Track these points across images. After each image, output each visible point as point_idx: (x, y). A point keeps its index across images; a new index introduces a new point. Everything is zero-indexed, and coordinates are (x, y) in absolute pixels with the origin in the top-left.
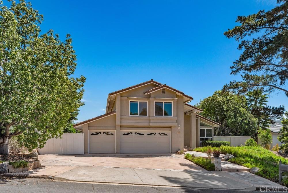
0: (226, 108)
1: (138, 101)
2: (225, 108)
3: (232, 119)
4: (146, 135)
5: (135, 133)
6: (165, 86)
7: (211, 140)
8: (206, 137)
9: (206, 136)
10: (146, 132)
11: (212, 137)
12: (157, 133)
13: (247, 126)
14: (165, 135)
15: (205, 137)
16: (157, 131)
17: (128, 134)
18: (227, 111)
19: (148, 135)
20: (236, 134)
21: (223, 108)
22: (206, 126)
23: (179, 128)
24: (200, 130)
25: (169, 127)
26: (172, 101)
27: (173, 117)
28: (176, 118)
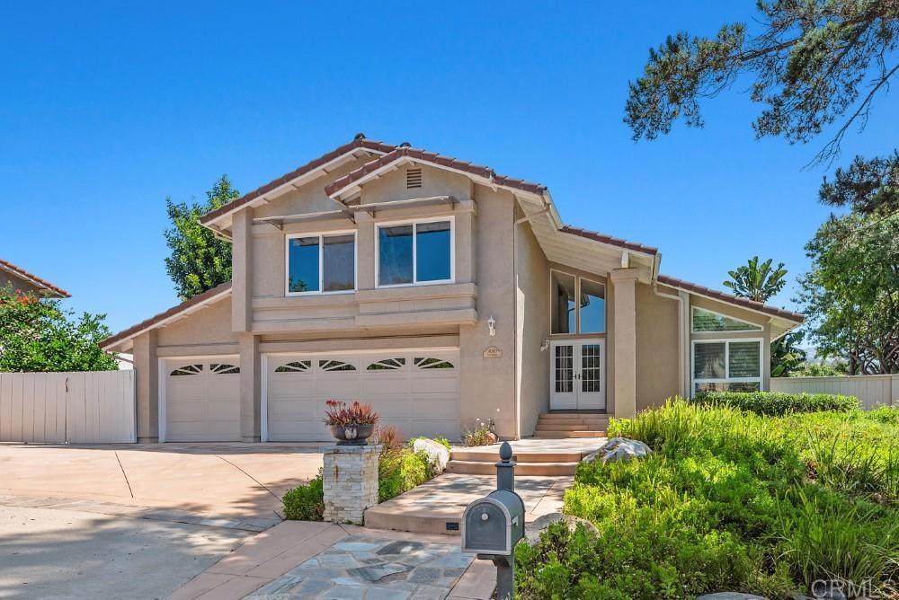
1: (319, 234)
4: (361, 368)
5: (322, 363)
6: (406, 153)
8: (727, 380)
10: (361, 355)
11: (760, 380)
12: (409, 361)
14: (442, 366)
15: (724, 378)
16: (410, 352)
17: (297, 366)
19: (373, 367)
22: (731, 329)
23: (492, 333)
24: (697, 346)
25: (453, 333)
26: (453, 217)
27: (454, 286)
28: (470, 289)
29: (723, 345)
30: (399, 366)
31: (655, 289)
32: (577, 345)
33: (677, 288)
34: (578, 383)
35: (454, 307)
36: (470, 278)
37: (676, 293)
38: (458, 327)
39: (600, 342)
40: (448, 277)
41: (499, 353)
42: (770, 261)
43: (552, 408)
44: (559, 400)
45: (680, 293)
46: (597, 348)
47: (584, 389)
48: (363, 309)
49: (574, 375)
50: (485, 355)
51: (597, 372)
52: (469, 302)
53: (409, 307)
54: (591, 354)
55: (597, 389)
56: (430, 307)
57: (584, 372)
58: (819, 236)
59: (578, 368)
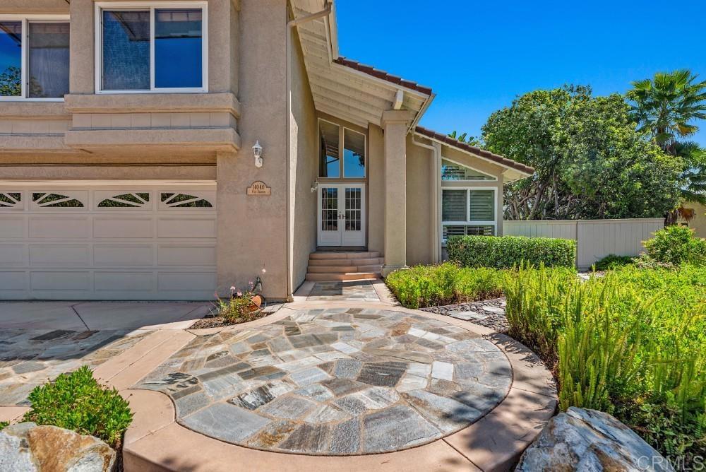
0: (558, 134)
1: (23, 18)
2: (556, 137)
3: (580, 163)
4: (91, 204)
5: (36, 196)
7: (493, 234)
8: (469, 223)
9: (471, 219)
11: (495, 223)
13: (639, 185)
14: (196, 204)
15: (466, 220)
16: (156, 186)
17: (2, 200)
18: (563, 141)
19: (104, 204)
20: (592, 212)
21: (549, 135)
22: (470, 177)
23: (258, 164)
24: (444, 191)
25: (208, 162)
26: (206, 3)
27: (206, 96)
28: (228, 101)
29: (464, 192)
30: (141, 203)
31: (413, 139)
32: (342, 189)
33: (431, 139)
34: (341, 222)
35: (207, 125)
36: (228, 87)
37: (430, 143)
38: (215, 154)
39: (362, 186)
40: (200, 85)
41: (267, 190)
42: (465, 135)
43: (320, 244)
44: (326, 238)
45: (434, 144)
46: (358, 192)
47: (347, 228)
48: (77, 121)
49: (338, 215)
50: (250, 191)
51: (359, 213)
52: (227, 120)
53: (144, 121)
54: (353, 196)
55: (359, 228)
56: (174, 124)
57: (347, 213)
58: (490, 121)
59: (341, 209)
